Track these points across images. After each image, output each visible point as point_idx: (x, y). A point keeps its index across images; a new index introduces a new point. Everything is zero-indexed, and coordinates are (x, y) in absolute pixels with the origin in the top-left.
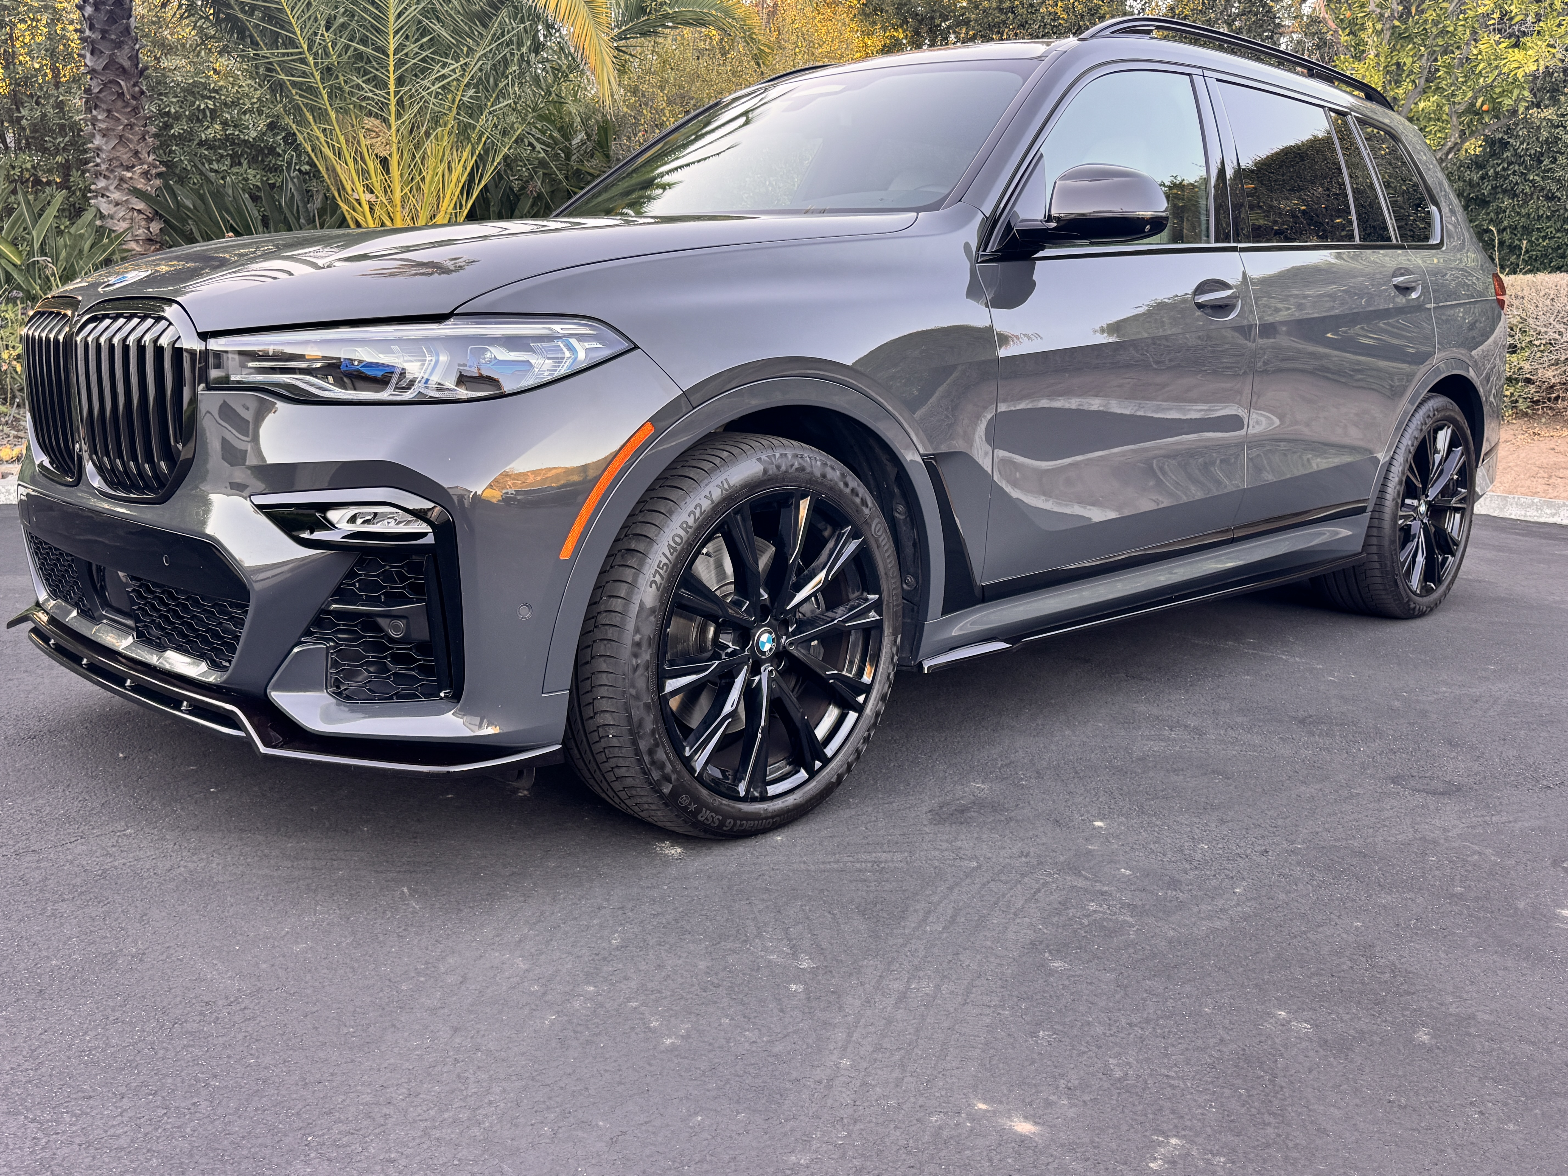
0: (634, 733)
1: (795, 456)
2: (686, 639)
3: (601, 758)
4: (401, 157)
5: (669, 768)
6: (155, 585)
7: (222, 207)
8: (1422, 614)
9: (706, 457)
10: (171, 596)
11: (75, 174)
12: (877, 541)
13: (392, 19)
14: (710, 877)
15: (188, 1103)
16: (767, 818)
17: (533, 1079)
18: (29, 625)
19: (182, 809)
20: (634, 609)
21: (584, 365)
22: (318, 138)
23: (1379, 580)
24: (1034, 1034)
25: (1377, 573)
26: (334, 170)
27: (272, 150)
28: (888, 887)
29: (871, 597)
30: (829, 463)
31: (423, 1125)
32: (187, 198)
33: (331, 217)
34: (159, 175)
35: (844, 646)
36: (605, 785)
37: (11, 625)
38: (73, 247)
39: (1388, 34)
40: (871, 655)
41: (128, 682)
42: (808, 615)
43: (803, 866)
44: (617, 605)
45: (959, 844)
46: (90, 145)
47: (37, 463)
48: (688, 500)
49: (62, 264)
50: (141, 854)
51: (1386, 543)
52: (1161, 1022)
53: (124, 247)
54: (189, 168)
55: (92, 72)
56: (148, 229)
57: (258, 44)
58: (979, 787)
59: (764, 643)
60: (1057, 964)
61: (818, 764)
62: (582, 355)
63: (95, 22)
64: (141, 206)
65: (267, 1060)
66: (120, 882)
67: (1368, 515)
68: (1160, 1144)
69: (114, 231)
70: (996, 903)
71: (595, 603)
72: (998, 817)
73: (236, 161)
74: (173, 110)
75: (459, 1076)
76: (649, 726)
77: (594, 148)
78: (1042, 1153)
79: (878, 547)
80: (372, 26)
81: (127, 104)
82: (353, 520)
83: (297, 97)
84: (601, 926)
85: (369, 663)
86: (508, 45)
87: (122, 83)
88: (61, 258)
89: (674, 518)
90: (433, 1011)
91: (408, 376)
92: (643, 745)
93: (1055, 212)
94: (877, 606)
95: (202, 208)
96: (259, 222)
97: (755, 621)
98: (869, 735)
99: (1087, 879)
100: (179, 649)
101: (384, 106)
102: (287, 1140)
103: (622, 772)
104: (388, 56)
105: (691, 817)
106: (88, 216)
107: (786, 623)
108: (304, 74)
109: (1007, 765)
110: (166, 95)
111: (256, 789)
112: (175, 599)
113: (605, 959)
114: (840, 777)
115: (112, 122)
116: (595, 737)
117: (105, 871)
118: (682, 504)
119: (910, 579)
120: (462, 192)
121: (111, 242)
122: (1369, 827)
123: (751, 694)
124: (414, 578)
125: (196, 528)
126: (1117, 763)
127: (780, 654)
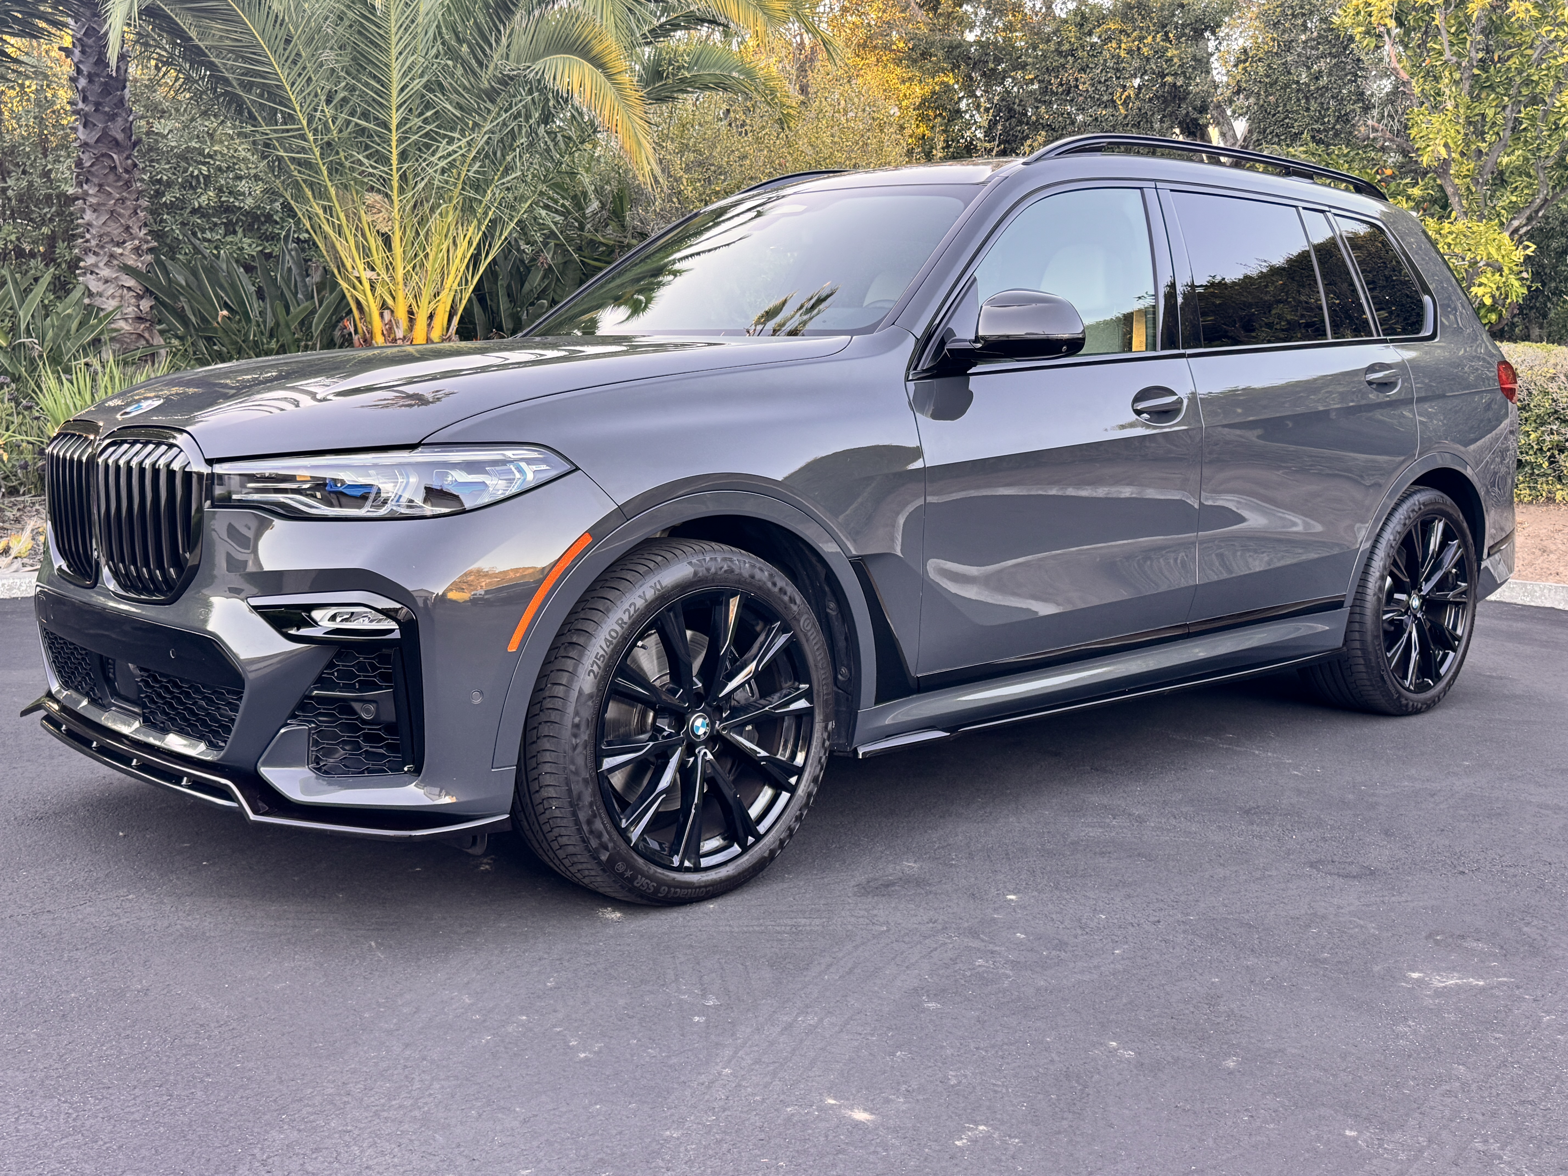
0: (574, 804)
1: (724, 559)
2: (628, 724)
3: (546, 828)
4: (404, 233)
5: (606, 837)
6: (161, 675)
7: (215, 282)
8: (1417, 711)
9: (643, 561)
10: (176, 685)
11: (61, 245)
12: (806, 635)
13: (395, 93)
14: (642, 936)
15: (187, 1092)
16: (700, 887)
17: (467, 1079)
18: (42, 713)
19: (178, 878)
20: (574, 695)
21: (532, 485)
22: (317, 214)
23: (1365, 676)
24: (893, 1054)
25: (1362, 668)
26: (333, 247)
27: (269, 218)
28: (801, 945)
29: (802, 686)
30: (758, 565)
31: (374, 1109)
32: (180, 273)
33: (331, 294)
34: (151, 250)
35: (778, 733)
36: (551, 854)
37: (24, 713)
38: (60, 328)
39: (1466, 85)
40: (803, 739)
41: (134, 762)
42: (743, 702)
43: (728, 928)
44: (559, 691)
45: (875, 912)
46: (80, 221)
47: (56, 567)
48: (624, 599)
49: (48, 344)
50: (142, 915)
51: (1369, 638)
52: (1005, 1047)
53: (113, 326)
54: (181, 237)
55: (85, 145)
56: (138, 306)
57: (255, 119)
58: (911, 866)
59: (698, 728)
60: (932, 1005)
61: (751, 839)
62: (530, 476)
63: (88, 94)
64: (131, 282)
65: (251, 1065)
66: (125, 936)
67: (1346, 610)
68: (969, 1129)
69: (102, 310)
70: (893, 959)
71: (541, 690)
72: (919, 891)
73: (230, 229)
74: (165, 178)
75: (406, 1077)
76: (587, 798)
77: (609, 218)
78: (869, 1133)
79: (807, 640)
80: (374, 100)
81: (119, 178)
82: (333, 618)
83: (296, 173)
84: (539, 972)
85: (344, 742)
86: (515, 118)
87: (115, 156)
88: (47, 338)
89: (611, 615)
90: (390, 1032)
91: (382, 495)
92: (582, 816)
93: (981, 333)
94: (808, 695)
95: (194, 285)
96: (254, 296)
97: (688, 707)
98: (801, 814)
99: (983, 941)
100: (181, 732)
101: (386, 182)
102: (266, 1117)
103: (564, 840)
104: (390, 131)
105: (627, 882)
106: (76, 294)
107: (720, 710)
108: (303, 150)
109: (943, 848)
110: (158, 161)
111: (244, 863)
112: (180, 687)
113: (539, 997)
114: (772, 852)
115: (103, 196)
116: (540, 809)
117: (111, 927)
118: (618, 603)
119: (844, 670)
120: (467, 267)
121: (100, 322)
122: (1266, 903)
123: (685, 773)
124: (384, 669)
125: (197, 625)
126: (1048, 846)
127: (713, 739)
